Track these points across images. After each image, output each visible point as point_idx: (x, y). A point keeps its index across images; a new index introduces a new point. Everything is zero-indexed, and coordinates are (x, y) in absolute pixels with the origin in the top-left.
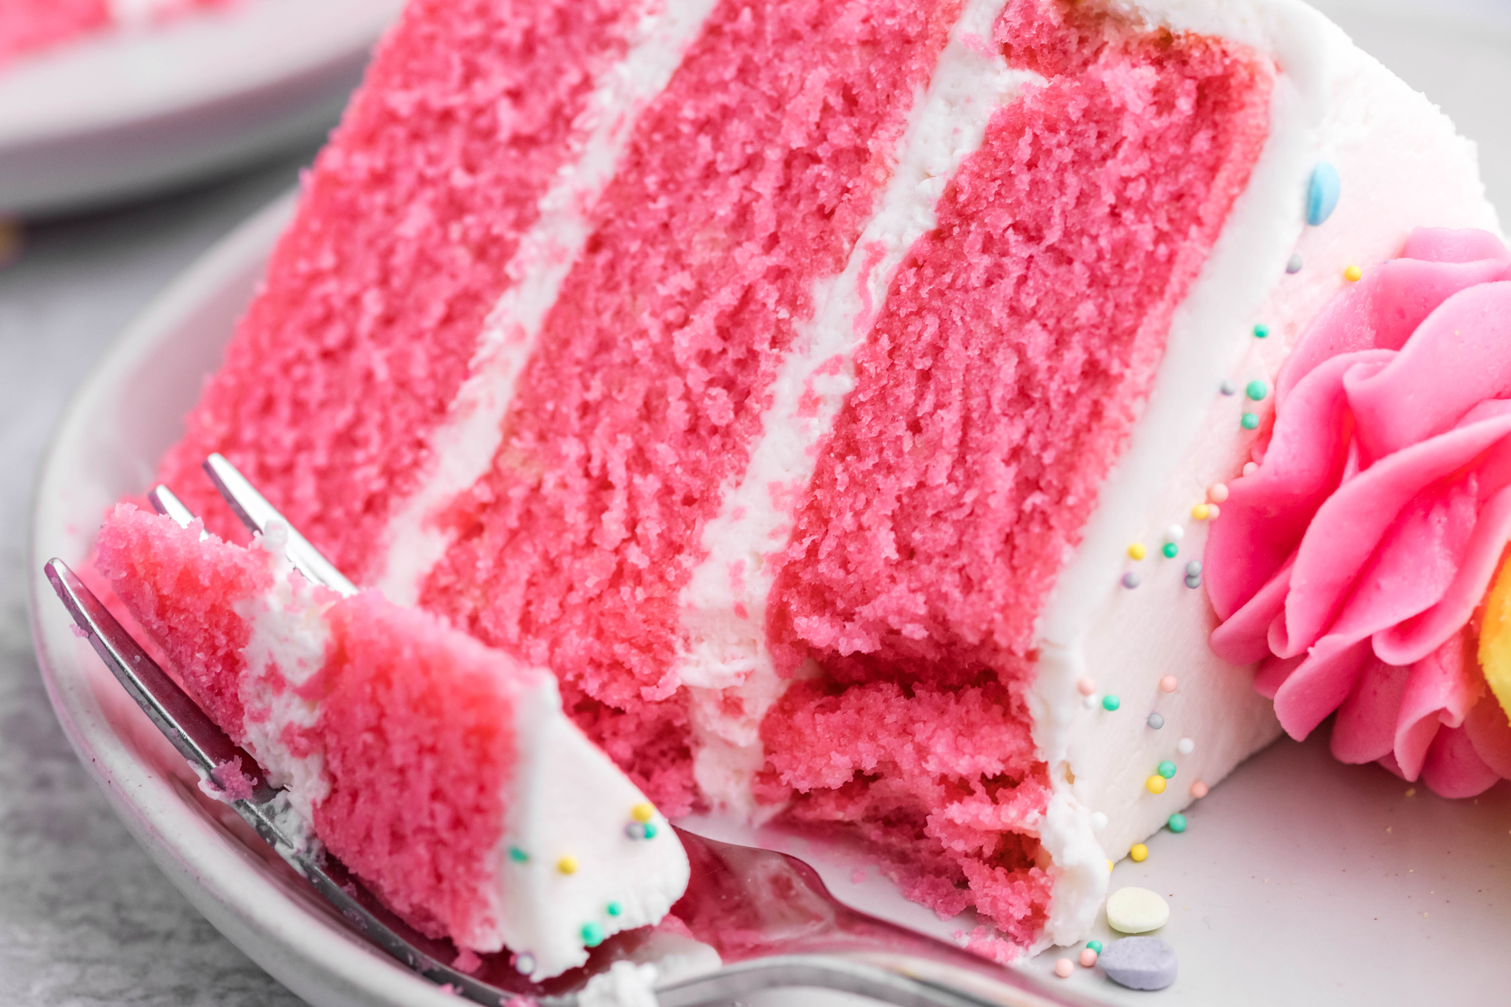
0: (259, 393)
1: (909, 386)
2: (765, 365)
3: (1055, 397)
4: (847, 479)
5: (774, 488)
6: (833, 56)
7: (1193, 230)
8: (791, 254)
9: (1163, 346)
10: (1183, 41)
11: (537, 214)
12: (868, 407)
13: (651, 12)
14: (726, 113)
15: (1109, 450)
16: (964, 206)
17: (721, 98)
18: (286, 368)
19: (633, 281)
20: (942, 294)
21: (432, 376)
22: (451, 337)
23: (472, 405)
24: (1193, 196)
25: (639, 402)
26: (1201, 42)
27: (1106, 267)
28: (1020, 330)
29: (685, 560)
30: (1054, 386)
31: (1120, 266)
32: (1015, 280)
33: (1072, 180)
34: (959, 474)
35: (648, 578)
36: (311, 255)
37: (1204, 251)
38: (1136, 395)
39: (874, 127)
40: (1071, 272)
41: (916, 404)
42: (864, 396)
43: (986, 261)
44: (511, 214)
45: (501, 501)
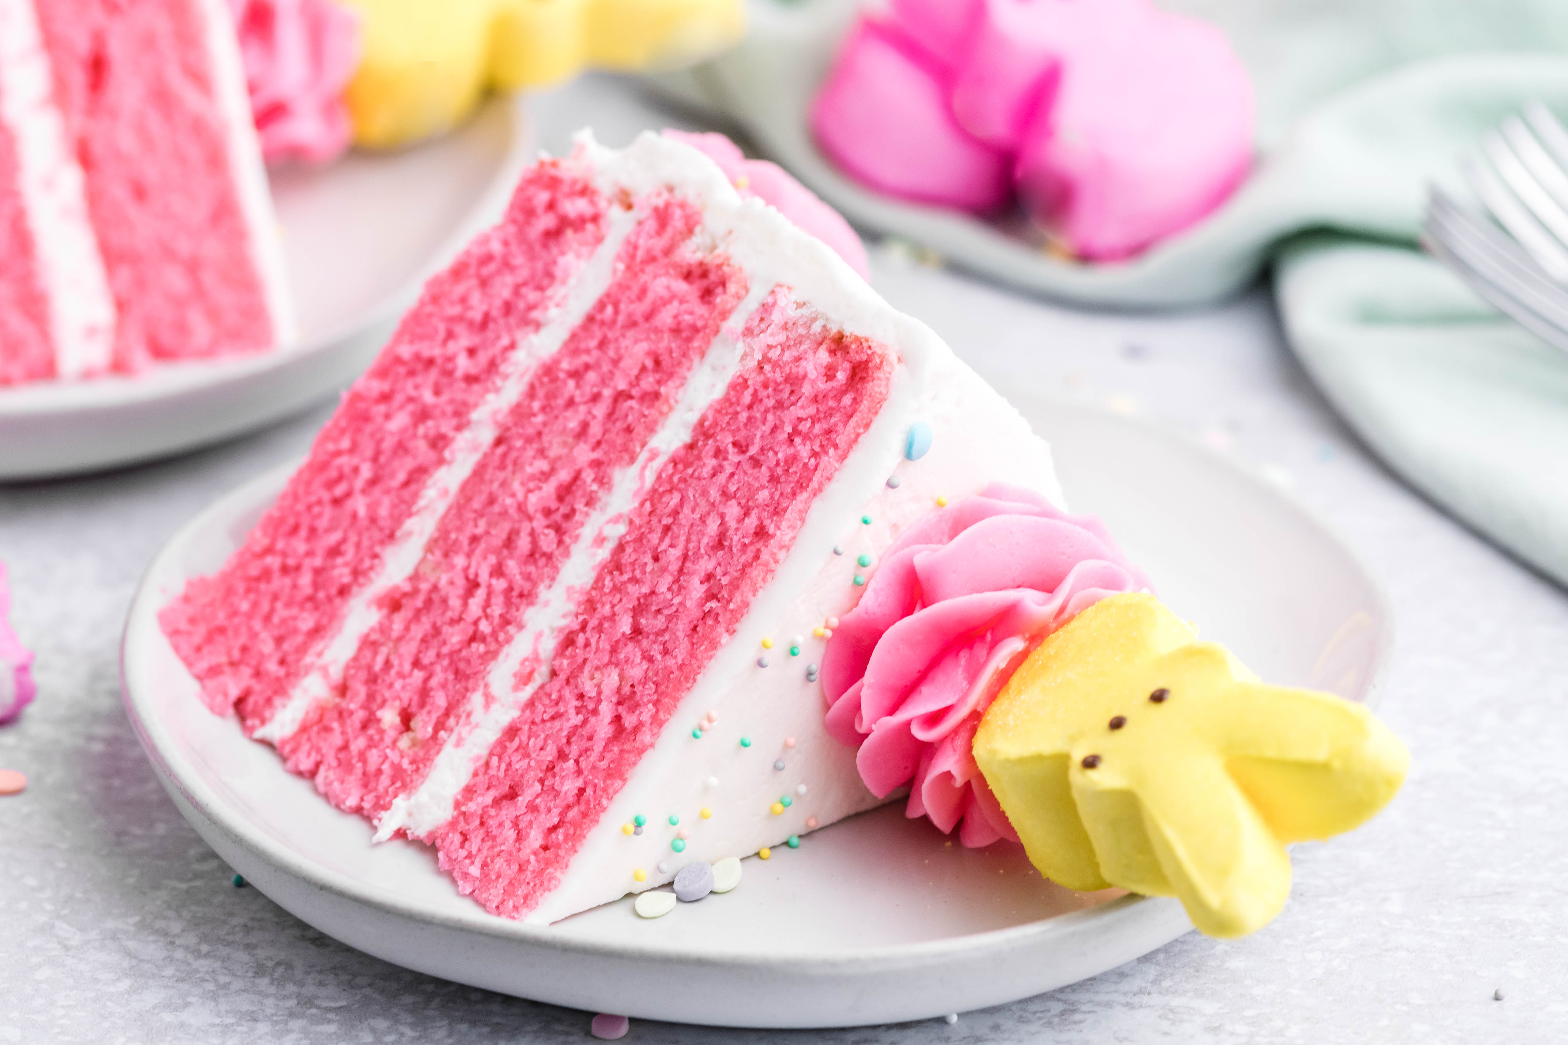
0: (291, 521)
1: (657, 534)
2: (578, 517)
3: (736, 545)
4: (611, 585)
5: (570, 590)
6: (653, 336)
7: (831, 451)
8: (605, 453)
9: (803, 520)
10: (848, 339)
11: (469, 423)
12: (631, 544)
13: (558, 305)
14: (587, 367)
15: (760, 579)
16: (709, 429)
17: (585, 358)
18: (309, 508)
19: (515, 463)
20: (685, 481)
21: (391, 516)
22: (406, 494)
23: (410, 534)
24: (836, 432)
25: (504, 536)
26: (858, 340)
27: (779, 470)
28: (725, 504)
29: (511, 629)
30: (736, 538)
31: (787, 470)
32: (728, 475)
33: (770, 417)
34: (675, 587)
35: (489, 639)
36: (336, 440)
37: (837, 465)
38: (781, 547)
39: (667, 380)
40: (760, 472)
41: (659, 544)
42: (630, 537)
43: (713, 462)
44: (454, 422)
45: (415, 591)
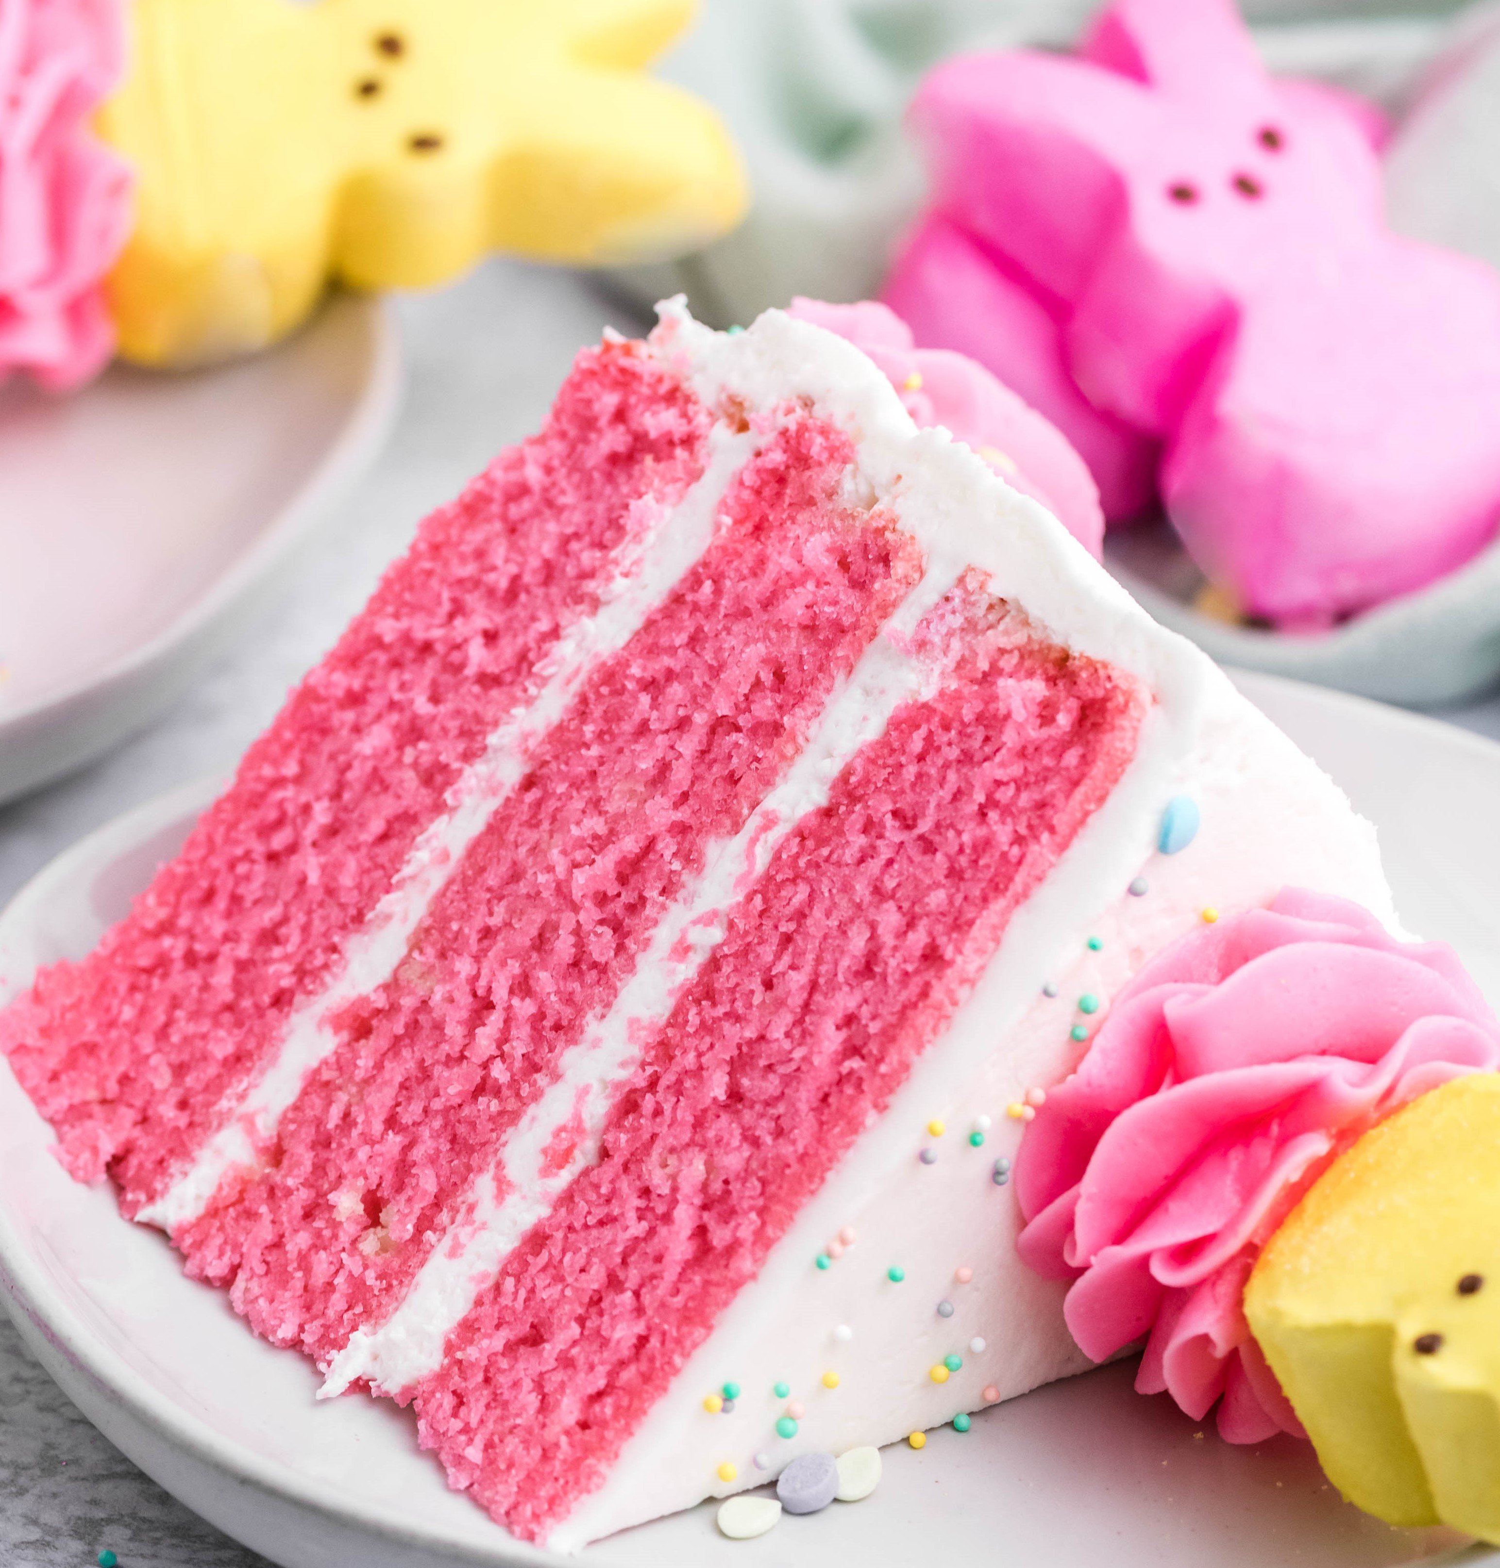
0: (204, 884)
1: (771, 946)
2: (649, 911)
3: (893, 974)
4: (698, 1021)
5: (633, 1023)
6: (773, 634)
7: (1045, 837)
8: (696, 812)
9: (997, 941)
10: (1077, 662)
11: (485, 748)
13: (626, 575)
14: (670, 675)
15: (928, 1029)
16: (855, 788)
17: (667, 661)
18: (232, 865)
19: (554, 819)
20: (818, 866)
21: (359, 887)
22: (383, 854)
23: (388, 917)
24: (1053, 806)
25: (534, 932)
26: (1091, 665)
27: (963, 861)
28: (877, 908)
29: (541, 1079)
30: (893, 963)
31: (976, 862)
32: (883, 862)
33: (952, 776)
34: (796, 1032)
35: (506, 1092)
36: (276, 763)
37: (1052, 858)
38: (963, 981)
39: (794, 705)
40: (933, 861)
41: (774, 963)
42: (729, 948)
43: (862, 840)
44: (461, 746)
45: (394, 1008)
